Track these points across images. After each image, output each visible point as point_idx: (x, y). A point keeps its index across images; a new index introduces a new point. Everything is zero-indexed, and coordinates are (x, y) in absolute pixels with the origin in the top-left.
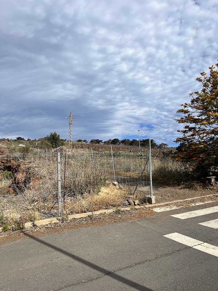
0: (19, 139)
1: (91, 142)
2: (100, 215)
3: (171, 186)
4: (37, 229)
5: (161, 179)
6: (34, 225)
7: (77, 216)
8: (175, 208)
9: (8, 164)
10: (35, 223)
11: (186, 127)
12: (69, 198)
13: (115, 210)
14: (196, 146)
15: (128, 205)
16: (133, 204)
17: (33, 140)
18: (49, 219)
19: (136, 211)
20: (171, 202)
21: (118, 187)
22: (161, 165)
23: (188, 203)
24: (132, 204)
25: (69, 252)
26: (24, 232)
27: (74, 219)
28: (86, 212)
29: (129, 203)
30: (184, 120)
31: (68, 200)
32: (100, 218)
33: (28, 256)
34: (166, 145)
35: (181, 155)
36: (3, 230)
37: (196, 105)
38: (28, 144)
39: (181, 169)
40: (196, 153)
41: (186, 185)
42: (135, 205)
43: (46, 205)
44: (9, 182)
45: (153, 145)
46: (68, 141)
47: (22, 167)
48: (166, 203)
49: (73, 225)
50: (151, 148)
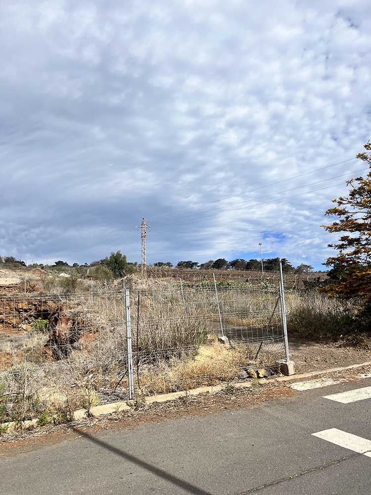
0: (59, 264)
1: (179, 265)
2: (199, 396)
3: (321, 343)
4: (95, 422)
5: (303, 329)
6: (90, 415)
7: (161, 398)
8: (329, 382)
9: (43, 308)
10: (90, 410)
11: (343, 239)
12: (145, 366)
13: (224, 388)
14: (363, 271)
15: (248, 377)
16: (256, 377)
17: (82, 266)
18: (114, 405)
19: (262, 389)
20: (322, 372)
21: (227, 345)
22: (301, 305)
23: (354, 374)
24: (253, 376)
25: (149, 463)
26: (73, 426)
27: (156, 404)
28: (175, 392)
29: (249, 374)
30: (340, 228)
31: (145, 369)
32: (199, 402)
33: (81, 469)
34: (309, 267)
35: (337, 287)
36: (38, 424)
37: (359, 200)
38: (75, 273)
39: (337, 312)
40: (363, 284)
41: (348, 340)
42: (259, 377)
43: (107, 378)
44: (45, 337)
45: (287, 268)
46: (140, 266)
47: (67, 312)
48: (314, 373)
49: (154, 414)
50: (283, 273)
